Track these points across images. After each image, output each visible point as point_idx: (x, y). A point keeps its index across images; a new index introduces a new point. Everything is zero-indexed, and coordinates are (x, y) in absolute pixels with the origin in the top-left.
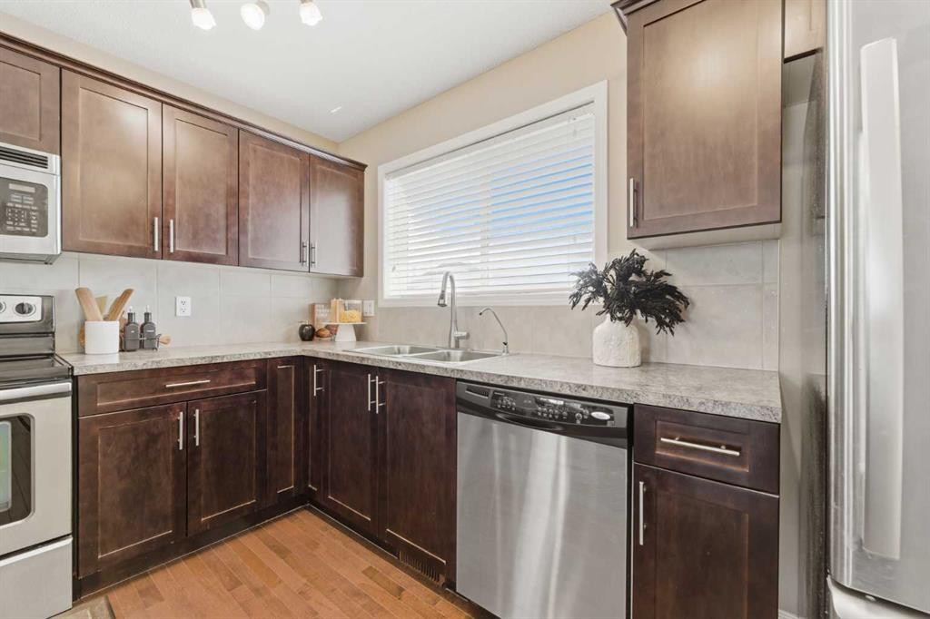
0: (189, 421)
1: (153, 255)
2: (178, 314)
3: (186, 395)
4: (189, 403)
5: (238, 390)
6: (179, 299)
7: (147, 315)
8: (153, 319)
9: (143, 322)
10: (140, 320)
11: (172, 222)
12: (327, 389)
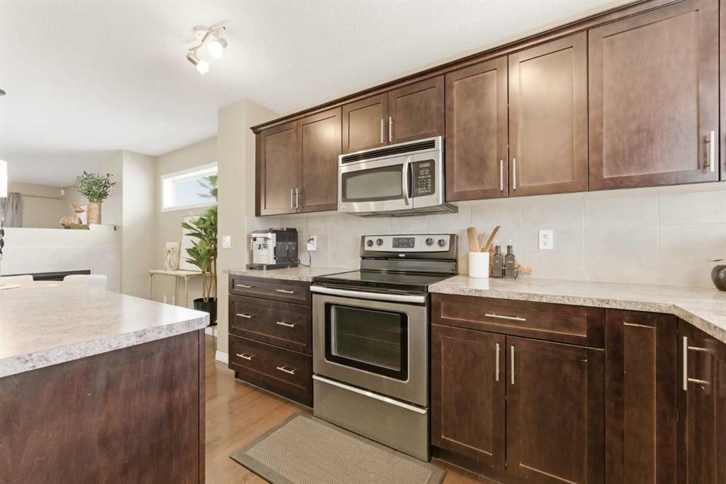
0: (505, 355)
1: (500, 195)
2: (541, 248)
3: (505, 328)
4: (507, 338)
5: (561, 338)
6: (542, 233)
7: (509, 247)
8: (514, 252)
9: (506, 253)
10: (504, 251)
11: (514, 160)
12: (712, 383)
